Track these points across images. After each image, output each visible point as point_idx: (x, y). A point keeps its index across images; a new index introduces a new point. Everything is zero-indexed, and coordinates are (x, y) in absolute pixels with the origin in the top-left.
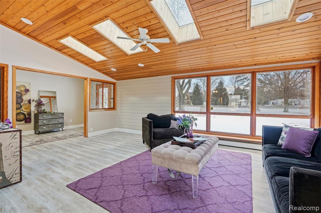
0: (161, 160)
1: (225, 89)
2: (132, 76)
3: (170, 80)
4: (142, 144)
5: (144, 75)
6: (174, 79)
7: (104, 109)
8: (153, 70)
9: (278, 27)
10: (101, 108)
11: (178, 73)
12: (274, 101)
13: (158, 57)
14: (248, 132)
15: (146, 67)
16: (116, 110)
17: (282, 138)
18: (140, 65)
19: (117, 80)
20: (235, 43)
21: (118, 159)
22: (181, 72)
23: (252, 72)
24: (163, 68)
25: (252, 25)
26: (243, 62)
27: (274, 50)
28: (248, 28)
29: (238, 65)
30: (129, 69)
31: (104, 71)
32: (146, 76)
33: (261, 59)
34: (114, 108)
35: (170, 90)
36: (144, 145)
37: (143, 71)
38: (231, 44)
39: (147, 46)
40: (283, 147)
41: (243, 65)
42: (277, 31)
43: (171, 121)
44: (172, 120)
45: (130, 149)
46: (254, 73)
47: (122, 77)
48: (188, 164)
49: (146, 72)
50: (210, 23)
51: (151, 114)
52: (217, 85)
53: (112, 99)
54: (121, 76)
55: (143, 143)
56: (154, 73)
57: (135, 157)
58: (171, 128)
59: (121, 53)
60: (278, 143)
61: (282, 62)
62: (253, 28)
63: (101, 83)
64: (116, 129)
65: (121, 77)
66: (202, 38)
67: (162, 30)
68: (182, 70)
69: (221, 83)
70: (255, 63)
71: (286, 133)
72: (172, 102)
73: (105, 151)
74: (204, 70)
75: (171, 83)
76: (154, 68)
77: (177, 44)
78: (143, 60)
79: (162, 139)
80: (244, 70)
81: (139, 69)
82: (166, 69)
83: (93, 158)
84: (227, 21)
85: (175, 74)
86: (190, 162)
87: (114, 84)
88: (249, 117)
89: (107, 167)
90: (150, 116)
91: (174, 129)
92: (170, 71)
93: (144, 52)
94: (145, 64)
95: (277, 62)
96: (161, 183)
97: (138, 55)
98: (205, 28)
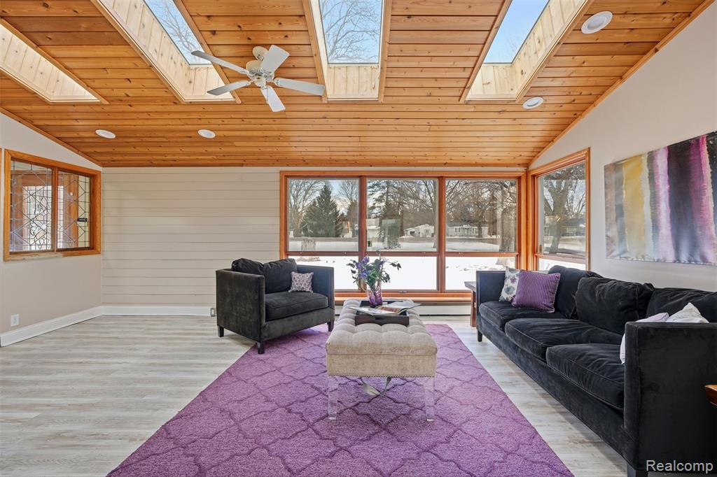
0: (355, 360)
1: (334, 206)
2: (164, 158)
3: (277, 177)
4: (216, 339)
5: (201, 159)
6: (286, 176)
7: (59, 250)
8: (238, 150)
9: (500, 108)
10: (49, 248)
11: (296, 165)
12: (413, 230)
13: (266, 121)
14: (433, 286)
15: (218, 141)
16: (99, 253)
17: (508, 290)
18: (204, 133)
19: (104, 165)
20: (432, 122)
21: (183, 388)
22: (305, 163)
23: (438, 177)
24: (262, 149)
25: (468, 98)
26: (429, 158)
27: (480, 145)
28: (462, 101)
29: (419, 162)
30: (164, 140)
31: (63, 135)
32: (209, 162)
33: (456, 156)
34: (92, 248)
35: (277, 203)
36: (223, 340)
37: (203, 150)
38: (425, 122)
39: (262, 91)
40: (514, 303)
41: (427, 162)
42: (496, 115)
43: (291, 276)
44: (293, 273)
45: (196, 357)
46: (441, 179)
47: (126, 158)
48: (417, 357)
49: (208, 154)
50: (408, 75)
51: (242, 259)
52: (318, 194)
53: (84, 220)
54: (125, 154)
55: (217, 336)
56: (233, 158)
57: (228, 372)
58: (293, 292)
59: (162, 93)
60: (501, 298)
61: (482, 165)
62: (467, 103)
63: (50, 170)
64: (103, 310)
65: (121, 158)
66: (381, 100)
67: (307, 62)
68: (307, 157)
69: (326, 192)
70: (445, 162)
71: (513, 281)
72: (280, 230)
73: (115, 375)
74: (355, 163)
75: (279, 187)
76: (242, 147)
77: (326, 102)
78: (220, 122)
79: (285, 319)
80: (427, 172)
81: (196, 144)
82: (269, 153)
83: (93, 405)
84: (436, 79)
85: (288, 165)
86: (419, 352)
87: (93, 177)
88: (435, 258)
89: (172, 418)
90: (243, 265)
91: (301, 291)
92: (278, 157)
93: (234, 104)
94: (221, 134)
95: (476, 165)
96: (346, 414)
97: (211, 108)
98: (396, 81)
